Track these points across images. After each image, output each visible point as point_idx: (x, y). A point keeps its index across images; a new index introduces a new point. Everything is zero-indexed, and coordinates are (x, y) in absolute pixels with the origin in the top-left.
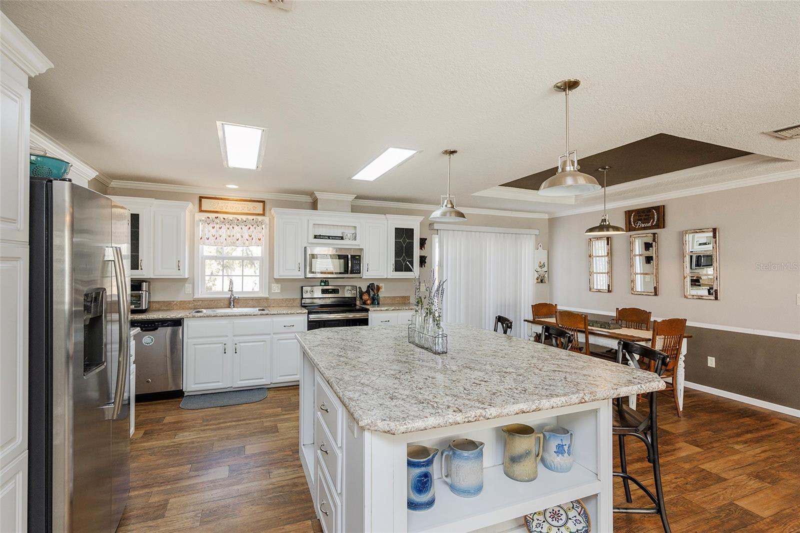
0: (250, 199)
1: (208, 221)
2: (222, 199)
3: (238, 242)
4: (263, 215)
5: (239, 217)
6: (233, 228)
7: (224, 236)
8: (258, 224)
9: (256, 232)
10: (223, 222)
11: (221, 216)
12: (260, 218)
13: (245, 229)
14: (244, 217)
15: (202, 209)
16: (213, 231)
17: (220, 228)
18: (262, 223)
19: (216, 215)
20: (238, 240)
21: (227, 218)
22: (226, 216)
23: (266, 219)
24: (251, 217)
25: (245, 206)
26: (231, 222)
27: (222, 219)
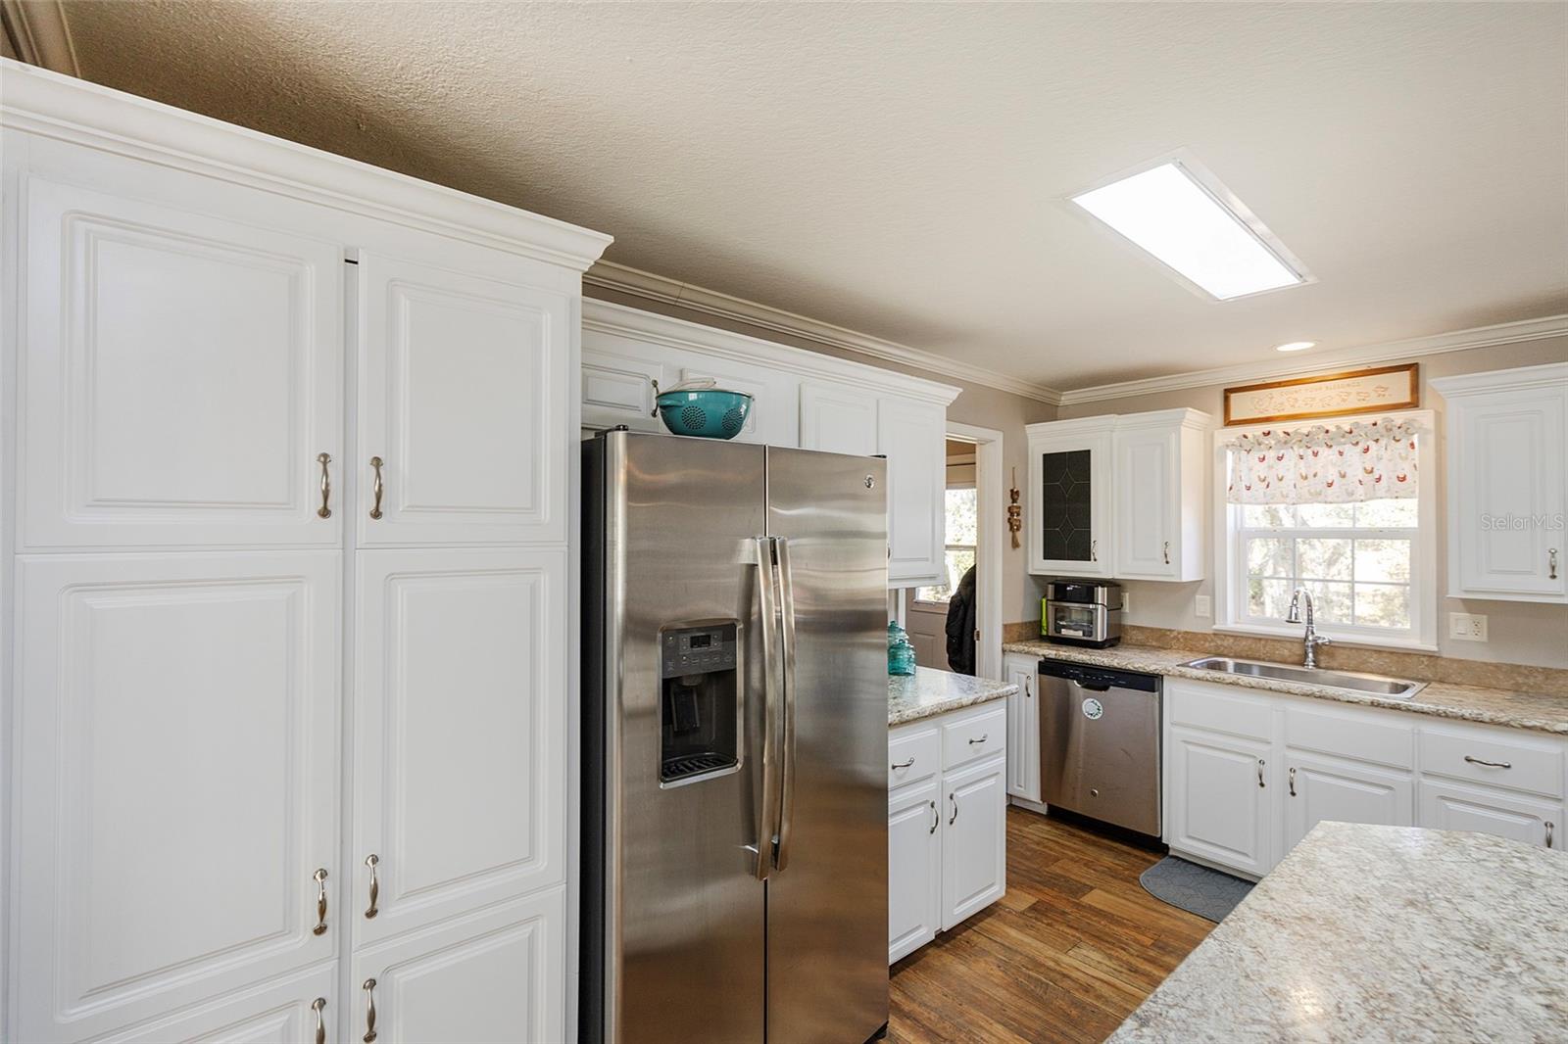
0: (1364, 368)
1: (1243, 446)
2: (1279, 385)
3: (1330, 491)
4: (1414, 404)
5: (1330, 424)
6: (1315, 454)
7: (1291, 477)
8: (1393, 434)
9: (1387, 458)
10: (1286, 443)
11: (1277, 428)
12: (1399, 417)
13: (1353, 453)
14: (1346, 423)
15: (1232, 419)
16: (1261, 469)
17: (1280, 459)
18: (1407, 429)
19: (1266, 427)
20: (1330, 485)
21: (1296, 432)
22: (1290, 426)
23: (1424, 417)
24: (1367, 419)
25: (1349, 390)
26: (1307, 440)
27: (1282, 435)
